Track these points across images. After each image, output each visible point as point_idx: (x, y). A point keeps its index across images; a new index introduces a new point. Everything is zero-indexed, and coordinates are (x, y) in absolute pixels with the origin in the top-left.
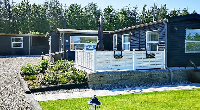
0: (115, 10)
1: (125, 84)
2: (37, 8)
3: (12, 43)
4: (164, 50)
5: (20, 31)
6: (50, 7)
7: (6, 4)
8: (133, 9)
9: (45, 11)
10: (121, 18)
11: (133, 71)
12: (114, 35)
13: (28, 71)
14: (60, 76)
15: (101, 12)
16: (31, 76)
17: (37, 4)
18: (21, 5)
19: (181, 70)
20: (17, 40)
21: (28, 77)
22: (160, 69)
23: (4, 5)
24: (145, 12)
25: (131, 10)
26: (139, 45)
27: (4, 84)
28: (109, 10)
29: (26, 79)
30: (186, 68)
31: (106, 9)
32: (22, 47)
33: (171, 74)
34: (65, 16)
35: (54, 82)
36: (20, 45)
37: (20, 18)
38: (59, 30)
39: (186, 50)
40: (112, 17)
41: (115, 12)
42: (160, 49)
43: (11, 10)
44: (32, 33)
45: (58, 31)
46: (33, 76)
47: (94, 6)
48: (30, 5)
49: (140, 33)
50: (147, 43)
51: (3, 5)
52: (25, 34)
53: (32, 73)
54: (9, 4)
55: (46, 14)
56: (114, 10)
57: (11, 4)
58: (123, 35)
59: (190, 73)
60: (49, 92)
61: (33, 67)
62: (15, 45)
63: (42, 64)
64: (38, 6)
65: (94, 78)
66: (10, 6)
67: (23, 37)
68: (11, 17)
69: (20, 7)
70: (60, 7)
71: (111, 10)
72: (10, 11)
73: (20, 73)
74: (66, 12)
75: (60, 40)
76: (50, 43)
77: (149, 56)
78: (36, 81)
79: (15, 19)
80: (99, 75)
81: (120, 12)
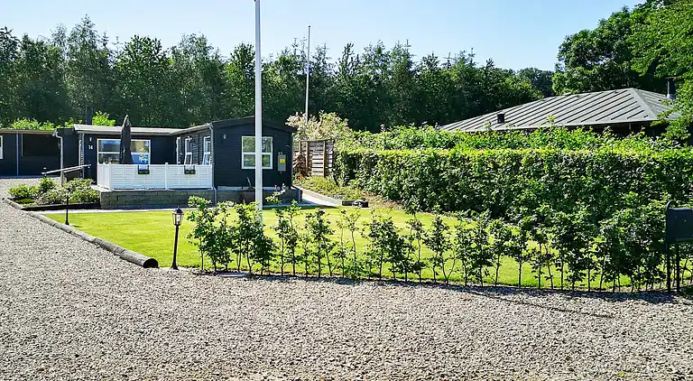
2: (34, 50)
4: (211, 164)
6: (71, 47)
8: (314, 52)
9: (57, 57)
12: (178, 138)
13: (21, 194)
15: (220, 60)
16: (26, 199)
17: (33, 38)
22: (207, 188)
25: (312, 55)
26: (198, 157)
28: (245, 54)
29: (19, 203)
30: (242, 188)
31: (236, 52)
32: (1, 157)
33: (216, 194)
38: (77, 127)
39: (242, 165)
44: (23, 124)
45: (74, 129)
47: (201, 44)
48: (13, 39)
49: (199, 139)
50: (205, 153)
52: (7, 130)
55: (62, 66)
58: (186, 139)
61: (28, 189)
63: (43, 186)
64: (35, 42)
65: (107, 197)
67: (2, 137)
70: (100, 46)
71: (251, 55)
75: (80, 145)
76: (61, 150)
80: (115, 194)
81: (276, 63)
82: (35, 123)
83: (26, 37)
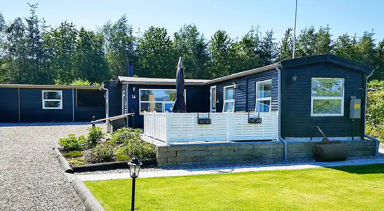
0: (231, 38)
1: (213, 162)
2: (87, 37)
3: (44, 100)
4: (278, 111)
5: (56, 79)
7: (31, 29)
8: (265, 35)
9: (101, 41)
10: (242, 53)
11: (226, 143)
12: (212, 87)
13: (70, 145)
14: (118, 151)
15: (204, 41)
16: (75, 151)
17: (87, 29)
18: (58, 31)
19: (303, 143)
20: (51, 95)
21: (71, 153)
22: (271, 140)
23: (28, 32)
24: (288, 41)
25: (262, 37)
26: (247, 104)
27: (35, 163)
28: (221, 37)
29: (67, 157)
30: (311, 140)
31: (215, 36)
32: (61, 107)
33: (286, 147)
34: (137, 51)
35: (107, 159)
36: (56, 104)
37: (56, 56)
38: (121, 78)
39: (312, 112)
40: (225, 51)
41: (230, 42)
42: (272, 110)
43: (40, 40)
44: (78, 84)
45: (119, 80)
46: (77, 153)
47: (193, 32)
48: (74, 31)
49: (247, 85)
50: (257, 100)
51: (26, 31)
52: (65, 86)
53: (76, 148)
54: (38, 30)
55: (104, 47)
56: (228, 38)
57: (40, 29)
58: (224, 87)
59: (315, 147)
60: (99, 172)
61: (77, 139)
62: (48, 104)
63: (91, 135)
64: (88, 32)
65: (165, 153)
66: (38, 33)
67: (61, 91)
68: (40, 54)
69: (56, 34)
70: (128, 34)
71: (224, 38)
72: (39, 43)
73: (58, 149)
74: (140, 43)
75: (123, 95)
76: (107, 101)
77: (252, 121)
78: (83, 158)
79: (47, 57)
80: (173, 149)
81: (241, 42)
82: (87, 83)
83: (82, 29)
